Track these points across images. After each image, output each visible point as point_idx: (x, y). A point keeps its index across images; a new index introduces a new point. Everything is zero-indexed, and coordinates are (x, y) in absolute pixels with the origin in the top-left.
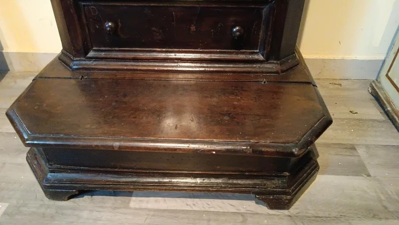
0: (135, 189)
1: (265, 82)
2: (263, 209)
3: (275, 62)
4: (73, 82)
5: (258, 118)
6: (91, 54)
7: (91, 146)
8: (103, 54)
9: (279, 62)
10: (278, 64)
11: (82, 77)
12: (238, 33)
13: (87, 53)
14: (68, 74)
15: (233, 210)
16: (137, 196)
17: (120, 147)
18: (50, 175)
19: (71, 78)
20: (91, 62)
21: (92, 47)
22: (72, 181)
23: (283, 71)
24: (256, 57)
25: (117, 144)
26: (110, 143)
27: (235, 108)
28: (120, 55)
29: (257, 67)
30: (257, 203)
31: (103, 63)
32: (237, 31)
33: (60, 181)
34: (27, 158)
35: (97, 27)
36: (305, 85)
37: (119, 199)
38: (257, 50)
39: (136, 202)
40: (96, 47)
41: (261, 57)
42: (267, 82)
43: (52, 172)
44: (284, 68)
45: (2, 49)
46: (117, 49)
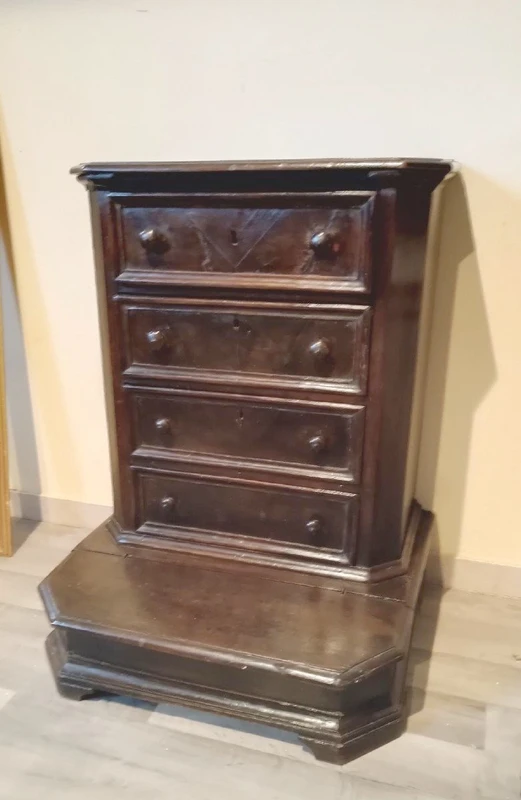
0: (161, 700)
2: (310, 758)
3: (364, 568)
4: (116, 559)
6: (142, 529)
7: (115, 638)
8: (155, 530)
9: (370, 569)
10: (367, 571)
11: (127, 554)
12: (312, 529)
13: (138, 526)
14: (113, 549)
15: (271, 751)
16: (160, 711)
17: (145, 644)
18: (68, 666)
19: (114, 555)
20: (139, 538)
21: (146, 521)
22: (89, 676)
25: (142, 641)
26: (135, 638)
28: (175, 534)
30: (304, 749)
31: (154, 540)
32: (311, 526)
33: (77, 674)
34: (47, 643)
35: (154, 499)
37: (137, 712)
39: (157, 718)
40: (150, 520)
43: (71, 662)
45: (40, 492)
46: (172, 526)
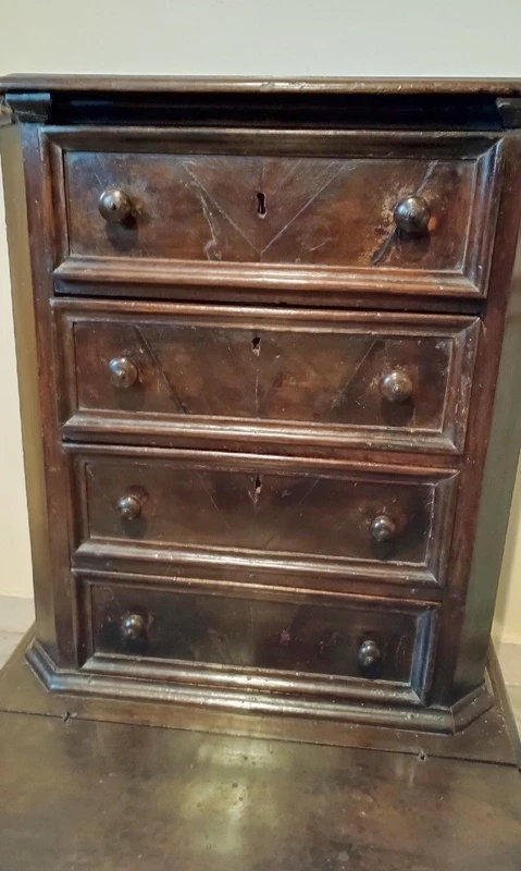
1: (422, 758)
3: (443, 708)
4: (50, 724)
5: (407, 862)
6: (89, 665)
9: (451, 709)
10: (447, 713)
11: (69, 714)
13: (82, 662)
14: (42, 704)
19: (46, 715)
20: (86, 681)
21: (94, 652)
23: (459, 729)
24: (405, 696)
27: (361, 829)
29: (407, 716)
35: (110, 619)
36: (504, 769)
38: (407, 681)
40: (101, 651)
41: (413, 697)
42: (429, 756)
44: (463, 720)
46: (139, 658)
